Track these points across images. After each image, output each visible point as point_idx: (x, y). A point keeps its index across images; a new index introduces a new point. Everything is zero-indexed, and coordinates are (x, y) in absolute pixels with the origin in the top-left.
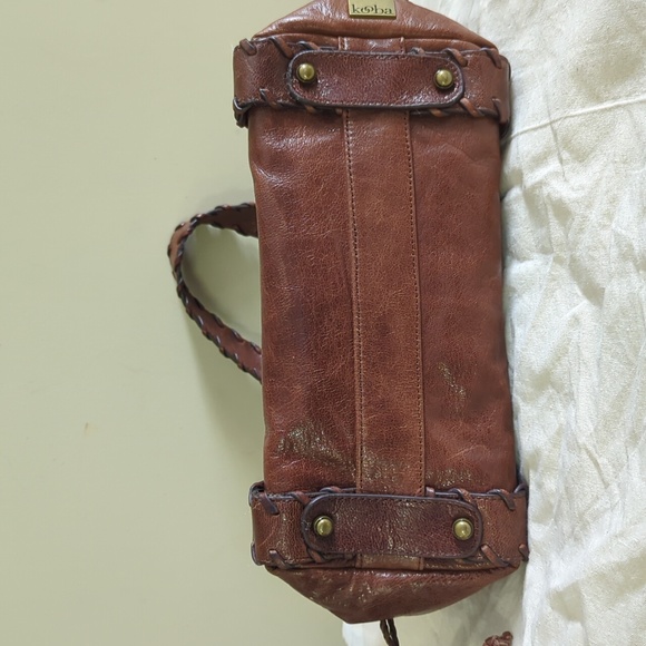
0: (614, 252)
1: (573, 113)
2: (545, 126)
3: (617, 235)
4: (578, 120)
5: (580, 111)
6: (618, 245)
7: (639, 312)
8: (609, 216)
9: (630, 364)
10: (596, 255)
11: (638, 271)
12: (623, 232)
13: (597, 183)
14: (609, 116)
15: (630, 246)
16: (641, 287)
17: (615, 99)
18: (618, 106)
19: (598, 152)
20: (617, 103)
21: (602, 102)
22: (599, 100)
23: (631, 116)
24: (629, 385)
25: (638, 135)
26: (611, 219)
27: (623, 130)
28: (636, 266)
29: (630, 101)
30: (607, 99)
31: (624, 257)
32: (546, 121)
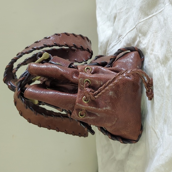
0: (154, 61)
1: (141, 21)
2: (134, 28)
3: (155, 55)
4: (142, 23)
5: (143, 20)
6: (155, 58)
7: (163, 78)
8: (152, 50)
9: (162, 96)
10: (150, 63)
11: (162, 65)
12: (156, 53)
13: (149, 41)
14: (151, 19)
15: (159, 57)
16: (163, 70)
17: (152, 14)
18: (153, 16)
19: (149, 32)
20: (153, 15)
21: (149, 16)
22: (148, 15)
23: (157, 17)
24: (163, 104)
25: (159, 23)
26: (153, 51)
27: (155, 22)
28: (161, 63)
29: (156, 13)
30: (150, 14)
31: (157, 61)
32: (135, 26)
